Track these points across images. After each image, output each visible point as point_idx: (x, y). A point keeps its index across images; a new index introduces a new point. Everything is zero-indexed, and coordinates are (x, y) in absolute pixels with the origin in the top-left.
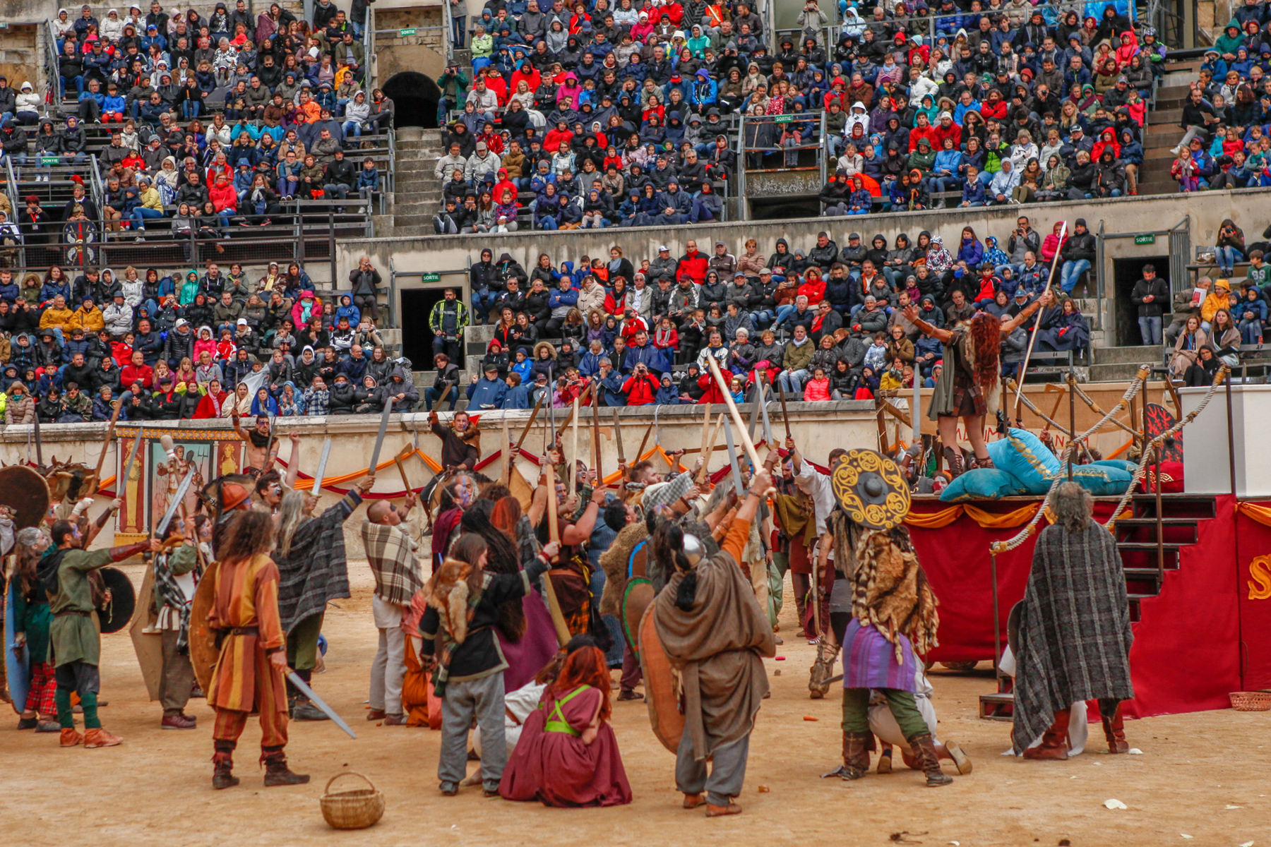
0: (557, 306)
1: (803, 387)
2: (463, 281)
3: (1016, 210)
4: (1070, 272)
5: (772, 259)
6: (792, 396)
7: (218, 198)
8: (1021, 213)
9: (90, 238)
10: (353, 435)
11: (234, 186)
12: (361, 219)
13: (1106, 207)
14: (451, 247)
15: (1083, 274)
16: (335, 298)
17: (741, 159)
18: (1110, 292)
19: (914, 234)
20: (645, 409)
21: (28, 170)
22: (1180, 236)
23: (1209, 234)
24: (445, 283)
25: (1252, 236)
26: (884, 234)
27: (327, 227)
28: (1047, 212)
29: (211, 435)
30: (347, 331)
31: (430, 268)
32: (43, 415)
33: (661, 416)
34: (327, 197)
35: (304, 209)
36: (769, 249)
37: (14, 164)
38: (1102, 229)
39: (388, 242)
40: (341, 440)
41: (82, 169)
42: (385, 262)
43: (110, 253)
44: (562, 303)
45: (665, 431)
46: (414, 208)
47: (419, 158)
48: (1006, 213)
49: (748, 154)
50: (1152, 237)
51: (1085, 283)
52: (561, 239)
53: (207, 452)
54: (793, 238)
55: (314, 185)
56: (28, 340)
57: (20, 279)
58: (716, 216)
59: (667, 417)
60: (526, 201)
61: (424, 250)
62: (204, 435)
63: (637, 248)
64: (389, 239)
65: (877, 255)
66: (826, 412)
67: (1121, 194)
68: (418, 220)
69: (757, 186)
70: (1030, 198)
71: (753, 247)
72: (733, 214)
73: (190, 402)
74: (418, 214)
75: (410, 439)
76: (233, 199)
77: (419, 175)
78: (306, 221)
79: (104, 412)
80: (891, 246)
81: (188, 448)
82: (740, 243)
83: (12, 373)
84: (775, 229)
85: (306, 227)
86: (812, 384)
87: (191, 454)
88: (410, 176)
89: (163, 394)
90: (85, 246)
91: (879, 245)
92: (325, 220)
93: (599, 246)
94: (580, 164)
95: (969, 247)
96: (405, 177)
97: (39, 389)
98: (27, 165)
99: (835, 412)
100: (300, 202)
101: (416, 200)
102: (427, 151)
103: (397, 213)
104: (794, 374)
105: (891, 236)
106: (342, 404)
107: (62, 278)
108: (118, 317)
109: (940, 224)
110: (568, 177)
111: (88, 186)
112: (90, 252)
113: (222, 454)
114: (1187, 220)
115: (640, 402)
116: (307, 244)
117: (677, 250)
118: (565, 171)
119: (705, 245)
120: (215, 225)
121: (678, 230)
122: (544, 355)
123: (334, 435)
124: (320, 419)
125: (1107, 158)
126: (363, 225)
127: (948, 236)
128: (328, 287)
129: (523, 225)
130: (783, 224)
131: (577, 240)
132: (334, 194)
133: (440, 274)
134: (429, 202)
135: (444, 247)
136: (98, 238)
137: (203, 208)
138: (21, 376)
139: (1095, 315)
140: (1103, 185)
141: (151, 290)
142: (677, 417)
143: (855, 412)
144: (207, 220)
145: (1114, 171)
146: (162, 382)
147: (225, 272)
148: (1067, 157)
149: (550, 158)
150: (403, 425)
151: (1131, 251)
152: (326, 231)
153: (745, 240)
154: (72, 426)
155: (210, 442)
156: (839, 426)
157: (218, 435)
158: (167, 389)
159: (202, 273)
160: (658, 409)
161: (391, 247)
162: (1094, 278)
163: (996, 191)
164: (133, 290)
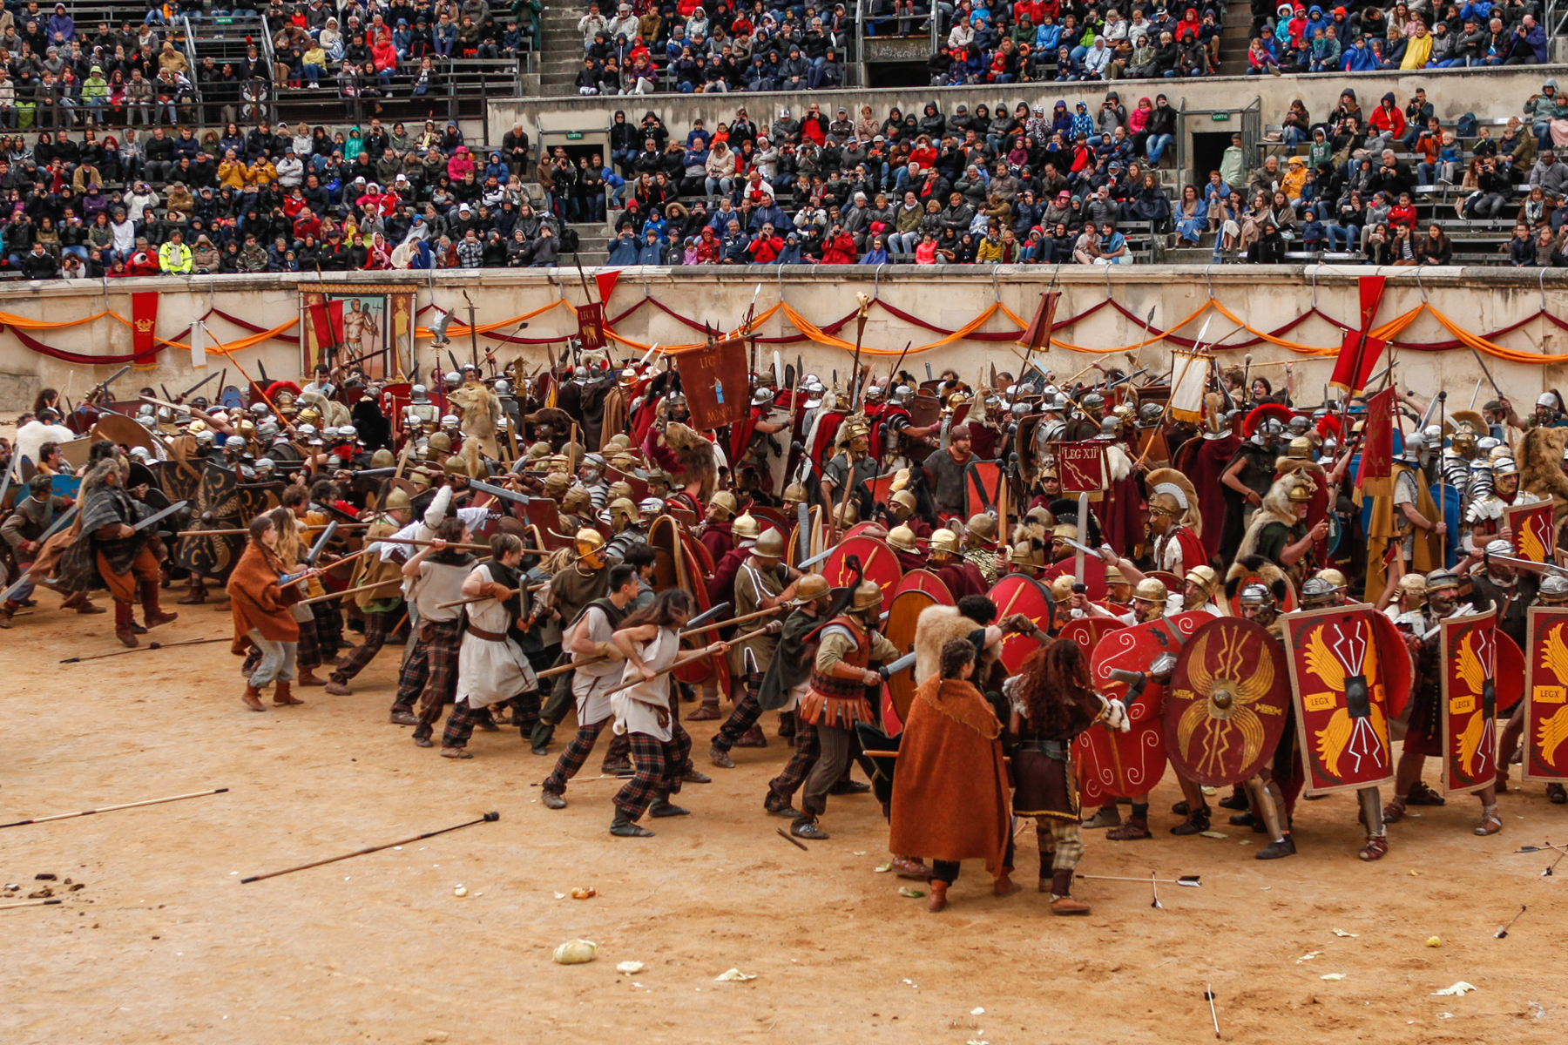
0: (690, 165)
1: (914, 249)
2: (603, 140)
3: (1107, 86)
4: (1155, 144)
5: (886, 124)
6: (902, 256)
7: (381, 57)
8: (1111, 89)
9: (263, 97)
10: (504, 287)
11: (393, 45)
12: (510, 79)
13: (1187, 86)
14: (593, 108)
15: (1166, 145)
16: (486, 153)
17: (859, 28)
18: (1190, 165)
19: (1012, 105)
20: (770, 267)
21: (204, 28)
22: (1252, 115)
23: (1277, 113)
24: (589, 140)
25: (1317, 117)
26: (987, 104)
27: (478, 85)
28: (1135, 89)
29: (384, 289)
30: (496, 187)
31: (574, 127)
32: (226, 266)
33: (784, 275)
34: (480, 57)
35: (458, 68)
36: (884, 113)
37: (191, 22)
38: (1183, 107)
39: (536, 103)
40: (494, 291)
41: (253, 27)
42: (532, 121)
43: (280, 109)
44: (695, 163)
45: (788, 288)
46: (559, 66)
47: (563, 17)
48: (1097, 88)
49: (865, 23)
50: (1227, 116)
51: (1168, 156)
52: (695, 102)
53: (381, 304)
54: (906, 106)
55: (469, 45)
56: (207, 193)
57: (200, 134)
58: (836, 82)
59: (789, 275)
60: (663, 64)
61: (568, 110)
62: (378, 289)
63: (763, 111)
64: (538, 98)
65: (978, 124)
66: (933, 275)
67: (1199, 74)
68: (562, 79)
69: (874, 52)
70: (1121, 76)
71: (868, 112)
72: (852, 80)
73: (356, 254)
74: (563, 73)
75: (557, 291)
76: (392, 57)
77: (563, 34)
78: (460, 79)
79: (279, 264)
80: (993, 116)
81: (364, 301)
82: (858, 109)
83: (197, 226)
84: (889, 97)
85: (460, 86)
86: (920, 247)
87: (367, 306)
88: (556, 34)
89: (332, 247)
90: (258, 103)
91: (982, 113)
92: (477, 79)
93: (728, 109)
94: (710, 27)
95: (1063, 118)
96: (550, 35)
97: (220, 239)
98: (203, 22)
99: (941, 275)
100: (454, 62)
101: (560, 58)
102: (570, 10)
103: (543, 71)
104: (905, 236)
105: (993, 106)
106: (495, 256)
107: (238, 133)
108: (288, 171)
109: (1038, 97)
110: (699, 41)
111: (258, 44)
112: (263, 108)
113: (394, 306)
114: (1259, 100)
115: (764, 261)
116: (461, 103)
117: (798, 113)
118: (698, 36)
119: (826, 109)
120: (374, 84)
121: (801, 96)
122: (675, 214)
123: (488, 287)
124: (475, 272)
125: (1188, 40)
126: (513, 84)
127: (1045, 106)
128: (480, 143)
129: (659, 87)
130: (898, 93)
131: (709, 104)
132: (487, 54)
133: (583, 133)
134: (572, 60)
135: (587, 108)
136: (269, 96)
137: (364, 67)
138: (206, 228)
139: (1174, 185)
140: (1186, 64)
141: (322, 145)
142: (799, 276)
143: (959, 275)
144: (369, 79)
145: (1195, 52)
146: (330, 235)
147: (388, 128)
148: (1152, 34)
149: (684, 23)
150: (550, 278)
151: (1209, 127)
152: (477, 91)
153: (862, 106)
154: (250, 277)
155: (384, 295)
156: (944, 288)
157: (391, 289)
158: (334, 241)
159: (365, 128)
160: (780, 268)
161: (537, 107)
162: (1174, 150)
163: (1090, 67)
164: (303, 145)
